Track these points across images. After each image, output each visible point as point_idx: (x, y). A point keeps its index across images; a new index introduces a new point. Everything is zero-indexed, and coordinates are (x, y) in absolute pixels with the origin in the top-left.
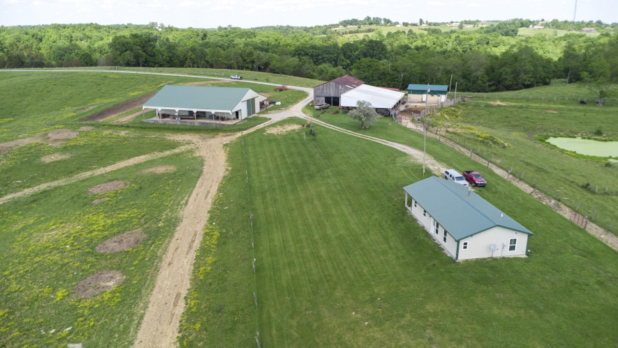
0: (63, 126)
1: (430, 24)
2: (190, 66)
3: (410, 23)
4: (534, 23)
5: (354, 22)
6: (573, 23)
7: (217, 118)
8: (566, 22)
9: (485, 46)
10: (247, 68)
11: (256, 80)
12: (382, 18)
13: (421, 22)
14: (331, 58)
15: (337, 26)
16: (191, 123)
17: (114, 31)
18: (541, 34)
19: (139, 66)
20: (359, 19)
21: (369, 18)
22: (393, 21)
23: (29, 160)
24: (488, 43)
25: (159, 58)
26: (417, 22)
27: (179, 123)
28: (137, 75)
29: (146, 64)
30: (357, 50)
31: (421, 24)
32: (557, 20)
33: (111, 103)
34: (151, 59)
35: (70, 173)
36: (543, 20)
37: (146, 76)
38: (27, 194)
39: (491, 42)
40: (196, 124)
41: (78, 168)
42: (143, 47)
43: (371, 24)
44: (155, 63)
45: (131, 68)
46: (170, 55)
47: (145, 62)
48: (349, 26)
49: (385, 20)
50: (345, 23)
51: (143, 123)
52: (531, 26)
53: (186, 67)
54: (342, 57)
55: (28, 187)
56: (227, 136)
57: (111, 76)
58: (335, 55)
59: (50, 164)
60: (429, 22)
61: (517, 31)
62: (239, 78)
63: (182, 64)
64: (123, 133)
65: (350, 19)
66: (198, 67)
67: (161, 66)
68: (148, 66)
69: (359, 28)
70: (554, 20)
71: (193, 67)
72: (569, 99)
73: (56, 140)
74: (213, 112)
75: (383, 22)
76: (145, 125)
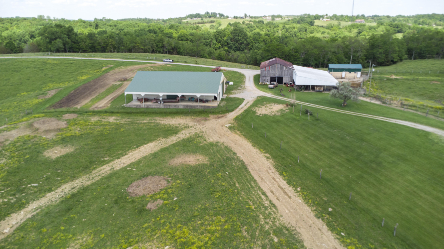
0: (43, 115)
1: (252, 17)
2: (111, 51)
3: (238, 16)
4: (322, 17)
5: (198, 16)
6: (347, 16)
7: (201, 101)
8: (342, 16)
9: (305, 32)
10: (159, 52)
11: (186, 62)
12: (217, 13)
13: (246, 15)
14: (207, 42)
15: (185, 18)
16: (175, 106)
17: (16, 22)
18: (331, 24)
19: (66, 52)
20: (201, 14)
21: (208, 13)
22: (225, 15)
23: (32, 157)
24: (306, 31)
25: (83, 45)
26: (243, 16)
27: (162, 106)
28: (74, 60)
29: (72, 50)
30: (225, 36)
31: (246, 17)
32: (336, 15)
33: (70, 87)
34: (75, 45)
35: (86, 168)
36: (327, 15)
37: (85, 61)
38: (54, 200)
39: (308, 30)
40: (180, 107)
41: (91, 162)
42: (68, 35)
43: (210, 17)
44: (79, 50)
45: (60, 54)
46: (92, 42)
47: (70, 48)
48: (195, 19)
49: (219, 14)
50: (192, 16)
51: (124, 108)
52: (321, 19)
53: (108, 52)
54: (214, 41)
55: (50, 190)
56: (219, 117)
57: (50, 61)
58: (210, 40)
59: (57, 161)
60: (251, 16)
61: (314, 22)
62: (171, 61)
63: (103, 50)
64: (112, 119)
65: (195, 13)
66: (118, 52)
67: (85, 51)
68: (74, 52)
69: (202, 20)
70: (334, 15)
71: (114, 52)
72: (440, 72)
73: (47, 131)
74: (198, 95)
75: (218, 16)
76: (129, 111)
